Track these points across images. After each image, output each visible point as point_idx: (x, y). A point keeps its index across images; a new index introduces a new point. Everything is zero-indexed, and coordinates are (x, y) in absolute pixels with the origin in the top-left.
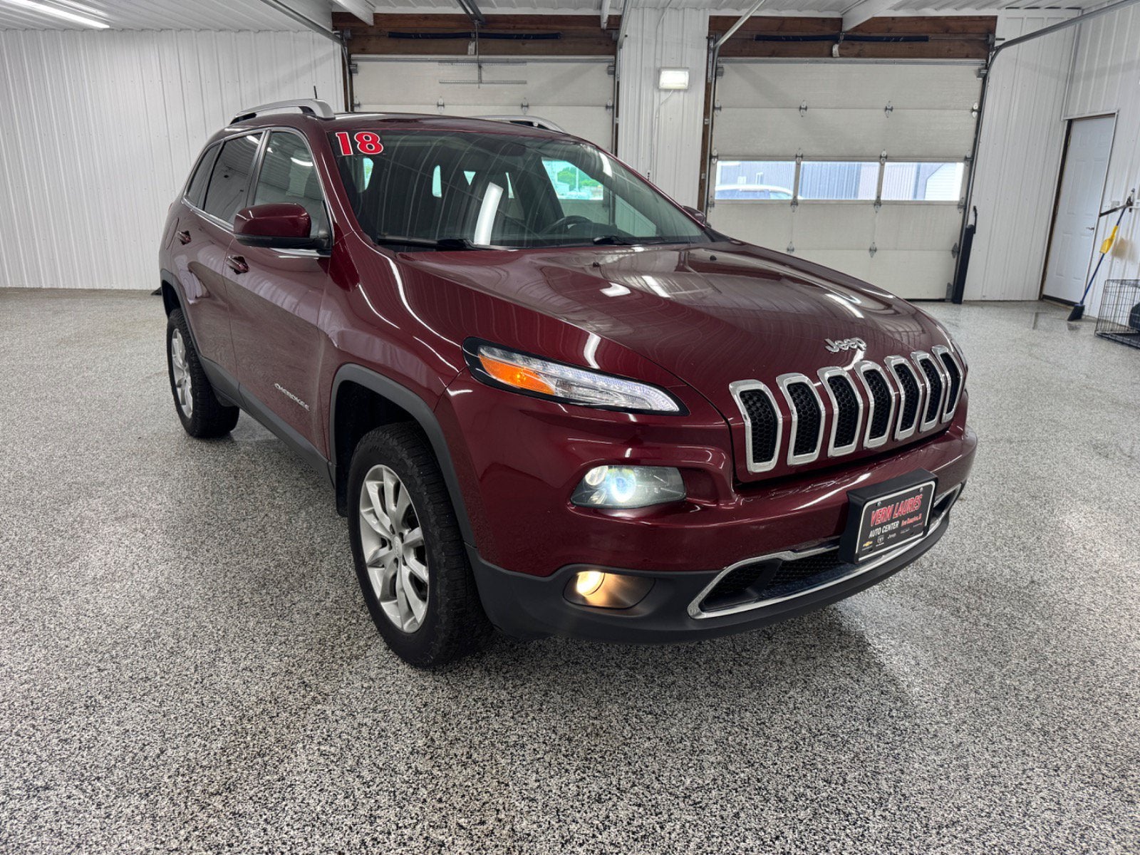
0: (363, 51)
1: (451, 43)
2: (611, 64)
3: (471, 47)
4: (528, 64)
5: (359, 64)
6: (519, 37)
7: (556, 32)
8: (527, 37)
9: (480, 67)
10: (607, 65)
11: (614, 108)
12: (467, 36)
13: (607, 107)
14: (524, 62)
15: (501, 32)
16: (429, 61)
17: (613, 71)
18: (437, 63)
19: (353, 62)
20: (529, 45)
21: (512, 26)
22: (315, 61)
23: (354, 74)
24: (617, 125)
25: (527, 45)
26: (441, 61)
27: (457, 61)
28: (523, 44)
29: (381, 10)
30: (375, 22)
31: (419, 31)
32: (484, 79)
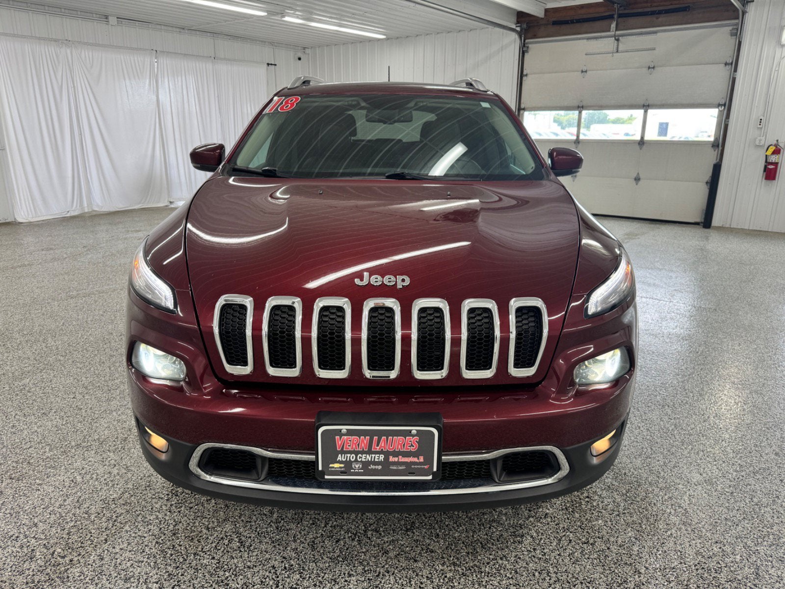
0: (535, 37)
1: (598, 24)
2: (735, 27)
3: (613, 25)
4: (659, 34)
5: (530, 46)
6: (653, 13)
7: (687, 5)
8: (660, 12)
9: (618, 40)
10: (731, 28)
11: (734, 65)
12: (611, 17)
13: (726, 64)
14: (655, 32)
15: (640, 10)
16: (580, 39)
17: (737, 34)
18: (585, 40)
19: (526, 45)
20: (662, 18)
21: (649, 5)
22: (502, 47)
23: (526, 54)
24: (735, 78)
25: (660, 19)
26: (588, 39)
27: (601, 37)
28: (657, 18)
29: (551, 5)
30: (545, 15)
31: (577, 17)
32: (620, 49)
